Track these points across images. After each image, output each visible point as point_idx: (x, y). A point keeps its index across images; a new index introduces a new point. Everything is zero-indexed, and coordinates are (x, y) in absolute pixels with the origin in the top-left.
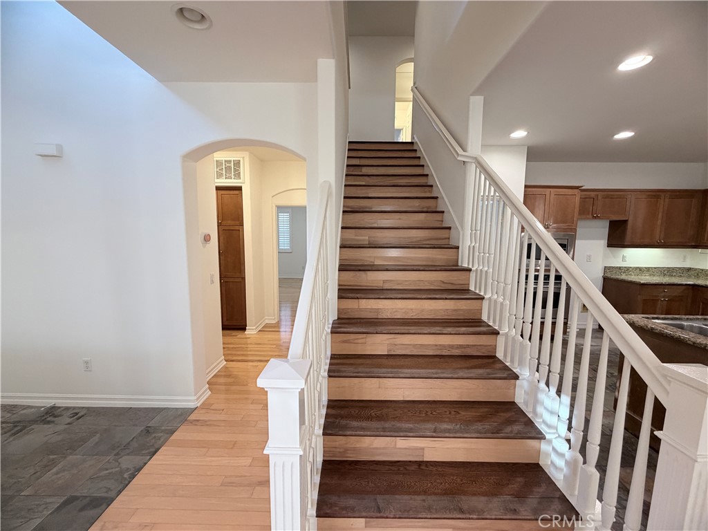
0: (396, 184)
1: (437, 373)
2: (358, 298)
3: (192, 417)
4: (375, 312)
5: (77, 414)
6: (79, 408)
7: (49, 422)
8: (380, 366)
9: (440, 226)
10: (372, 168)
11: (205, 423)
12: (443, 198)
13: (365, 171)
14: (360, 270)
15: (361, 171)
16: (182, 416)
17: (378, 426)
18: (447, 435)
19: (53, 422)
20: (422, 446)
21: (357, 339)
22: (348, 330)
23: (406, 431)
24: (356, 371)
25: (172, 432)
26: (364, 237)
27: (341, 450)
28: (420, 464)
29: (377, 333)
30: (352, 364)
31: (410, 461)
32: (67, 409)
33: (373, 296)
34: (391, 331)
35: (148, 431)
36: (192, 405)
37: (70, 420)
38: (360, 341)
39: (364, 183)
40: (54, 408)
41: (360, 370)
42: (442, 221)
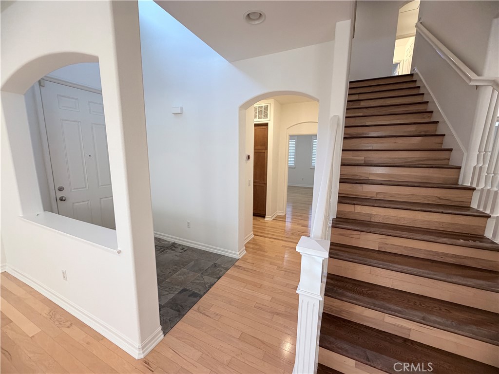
0: (392, 113)
1: (428, 274)
2: (354, 204)
3: (237, 264)
4: (369, 216)
5: (184, 248)
6: (185, 246)
7: (173, 250)
8: (371, 258)
9: (440, 148)
10: (369, 101)
11: (243, 269)
12: (445, 122)
13: (363, 104)
14: (356, 183)
15: (360, 105)
16: (232, 262)
17: (369, 301)
18: (437, 326)
19: (175, 250)
20: (410, 327)
21: (353, 234)
22: (346, 227)
23: (394, 311)
24: (351, 257)
25: (227, 270)
26: (360, 157)
27: (338, 310)
28: (406, 340)
29: (370, 233)
30: (347, 252)
31: (396, 335)
32: (180, 245)
33: (367, 204)
34: (384, 233)
35: (215, 266)
36: (237, 257)
37: (181, 251)
38: (354, 236)
39: (361, 114)
40: (174, 243)
41: (354, 257)
42: (442, 144)
